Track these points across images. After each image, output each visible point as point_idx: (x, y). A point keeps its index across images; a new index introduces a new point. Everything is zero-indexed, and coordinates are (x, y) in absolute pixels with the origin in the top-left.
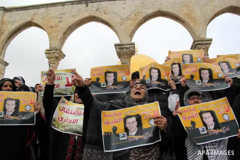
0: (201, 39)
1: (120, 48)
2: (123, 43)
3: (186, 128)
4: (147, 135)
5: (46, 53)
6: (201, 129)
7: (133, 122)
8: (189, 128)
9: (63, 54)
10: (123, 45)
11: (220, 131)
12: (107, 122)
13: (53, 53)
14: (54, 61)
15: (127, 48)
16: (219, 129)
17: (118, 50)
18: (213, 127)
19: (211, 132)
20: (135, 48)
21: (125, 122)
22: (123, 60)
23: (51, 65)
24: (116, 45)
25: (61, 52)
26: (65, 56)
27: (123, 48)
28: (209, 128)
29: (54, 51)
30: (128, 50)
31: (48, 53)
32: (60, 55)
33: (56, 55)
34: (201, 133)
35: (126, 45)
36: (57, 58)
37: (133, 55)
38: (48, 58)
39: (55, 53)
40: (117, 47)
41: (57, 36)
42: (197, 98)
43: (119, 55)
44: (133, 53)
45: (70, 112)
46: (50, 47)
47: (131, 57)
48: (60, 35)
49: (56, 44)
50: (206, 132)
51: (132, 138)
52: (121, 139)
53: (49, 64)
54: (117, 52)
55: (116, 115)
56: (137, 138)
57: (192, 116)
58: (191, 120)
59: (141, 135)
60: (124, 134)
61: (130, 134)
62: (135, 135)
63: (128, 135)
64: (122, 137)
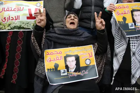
3: (118, 21)
4: (84, 72)
6: (130, 25)
7: (73, 61)
8: (120, 22)
12: (50, 60)
19: (138, 28)
21: (66, 61)
28: (137, 25)
34: (130, 28)
45: (10, 10)
50: (134, 27)
51: (71, 74)
52: (62, 74)
55: (58, 53)
56: (76, 74)
57: (125, 12)
58: (123, 16)
59: (79, 72)
60: (65, 71)
61: (70, 71)
62: (74, 72)
63: (68, 71)
64: (63, 73)
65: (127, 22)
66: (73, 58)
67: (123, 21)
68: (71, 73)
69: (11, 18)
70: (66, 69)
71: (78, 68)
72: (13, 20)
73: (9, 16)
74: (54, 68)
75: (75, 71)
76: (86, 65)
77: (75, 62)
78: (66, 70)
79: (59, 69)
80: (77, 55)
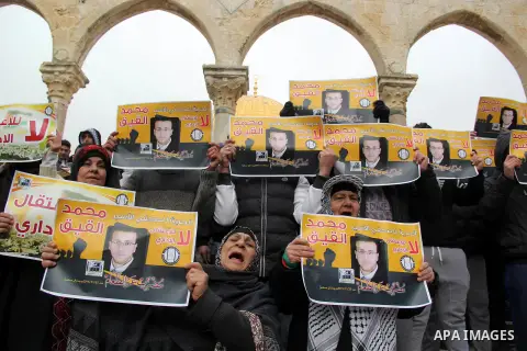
0: (393, 73)
1: (215, 76)
2: (223, 65)
4: (151, 281)
5: (43, 72)
6: (343, 272)
7: (127, 243)
9: (83, 77)
10: (222, 69)
11: (385, 288)
13: (61, 72)
14: (62, 91)
15: (229, 77)
16: (384, 284)
17: (211, 79)
18: (371, 275)
19: (364, 284)
20: (247, 79)
21: (109, 238)
22: (219, 102)
23: (53, 99)
24: (206, 69)
25: (79, 72)
26: (87, 82)
27: (221, 77)
28: (361, 276)
29: (62, 69)
30: (232, 82)
31: (48, 70)
32: (76, 79)
33: (67, 77)
34: (341, 280)
35: (229, 69)
36: (68, 85)
37: (243, 93)
38: (47, 84)
39: (63, 73)
40: (207, 72)
41: (71, 35)
42: (351, 198)
43: (212, 91)
44: (242, 89)
46: (54, 58)
47: (237, 98)
48: (80, 33)
49: (69, 52)
50: (352, 281)
51: (113, 278)
52: (88, 273)
53: (49, 98)
54: (208, 84)
55: (94, 214)
56: (127, 281)
57: (334, 238)
58: (328, 246)
59: (138, 278)
60: (98, 265)
61: (112, 268)
62: (124, 273)
63: (107, 267)
64: (92, 269)
65: (334, 265)
66: (132, 237)
67: (323, 259)
68: (115, 275)
69: (44, 228)
70: (103, 259)
71: (138, 267)
72: (51, 233)
73: (41, 223)
74: (72, 250)
75: (127, 273)
76: (162, 264)
77: (132, 248)
78: (103, 263)
79: (83, 256)
80: (145, 230)
